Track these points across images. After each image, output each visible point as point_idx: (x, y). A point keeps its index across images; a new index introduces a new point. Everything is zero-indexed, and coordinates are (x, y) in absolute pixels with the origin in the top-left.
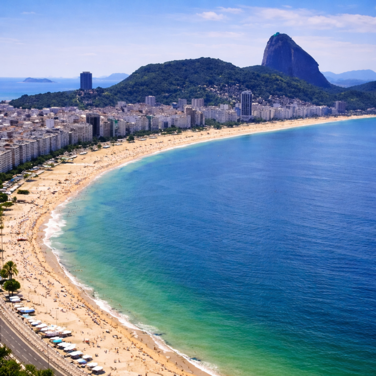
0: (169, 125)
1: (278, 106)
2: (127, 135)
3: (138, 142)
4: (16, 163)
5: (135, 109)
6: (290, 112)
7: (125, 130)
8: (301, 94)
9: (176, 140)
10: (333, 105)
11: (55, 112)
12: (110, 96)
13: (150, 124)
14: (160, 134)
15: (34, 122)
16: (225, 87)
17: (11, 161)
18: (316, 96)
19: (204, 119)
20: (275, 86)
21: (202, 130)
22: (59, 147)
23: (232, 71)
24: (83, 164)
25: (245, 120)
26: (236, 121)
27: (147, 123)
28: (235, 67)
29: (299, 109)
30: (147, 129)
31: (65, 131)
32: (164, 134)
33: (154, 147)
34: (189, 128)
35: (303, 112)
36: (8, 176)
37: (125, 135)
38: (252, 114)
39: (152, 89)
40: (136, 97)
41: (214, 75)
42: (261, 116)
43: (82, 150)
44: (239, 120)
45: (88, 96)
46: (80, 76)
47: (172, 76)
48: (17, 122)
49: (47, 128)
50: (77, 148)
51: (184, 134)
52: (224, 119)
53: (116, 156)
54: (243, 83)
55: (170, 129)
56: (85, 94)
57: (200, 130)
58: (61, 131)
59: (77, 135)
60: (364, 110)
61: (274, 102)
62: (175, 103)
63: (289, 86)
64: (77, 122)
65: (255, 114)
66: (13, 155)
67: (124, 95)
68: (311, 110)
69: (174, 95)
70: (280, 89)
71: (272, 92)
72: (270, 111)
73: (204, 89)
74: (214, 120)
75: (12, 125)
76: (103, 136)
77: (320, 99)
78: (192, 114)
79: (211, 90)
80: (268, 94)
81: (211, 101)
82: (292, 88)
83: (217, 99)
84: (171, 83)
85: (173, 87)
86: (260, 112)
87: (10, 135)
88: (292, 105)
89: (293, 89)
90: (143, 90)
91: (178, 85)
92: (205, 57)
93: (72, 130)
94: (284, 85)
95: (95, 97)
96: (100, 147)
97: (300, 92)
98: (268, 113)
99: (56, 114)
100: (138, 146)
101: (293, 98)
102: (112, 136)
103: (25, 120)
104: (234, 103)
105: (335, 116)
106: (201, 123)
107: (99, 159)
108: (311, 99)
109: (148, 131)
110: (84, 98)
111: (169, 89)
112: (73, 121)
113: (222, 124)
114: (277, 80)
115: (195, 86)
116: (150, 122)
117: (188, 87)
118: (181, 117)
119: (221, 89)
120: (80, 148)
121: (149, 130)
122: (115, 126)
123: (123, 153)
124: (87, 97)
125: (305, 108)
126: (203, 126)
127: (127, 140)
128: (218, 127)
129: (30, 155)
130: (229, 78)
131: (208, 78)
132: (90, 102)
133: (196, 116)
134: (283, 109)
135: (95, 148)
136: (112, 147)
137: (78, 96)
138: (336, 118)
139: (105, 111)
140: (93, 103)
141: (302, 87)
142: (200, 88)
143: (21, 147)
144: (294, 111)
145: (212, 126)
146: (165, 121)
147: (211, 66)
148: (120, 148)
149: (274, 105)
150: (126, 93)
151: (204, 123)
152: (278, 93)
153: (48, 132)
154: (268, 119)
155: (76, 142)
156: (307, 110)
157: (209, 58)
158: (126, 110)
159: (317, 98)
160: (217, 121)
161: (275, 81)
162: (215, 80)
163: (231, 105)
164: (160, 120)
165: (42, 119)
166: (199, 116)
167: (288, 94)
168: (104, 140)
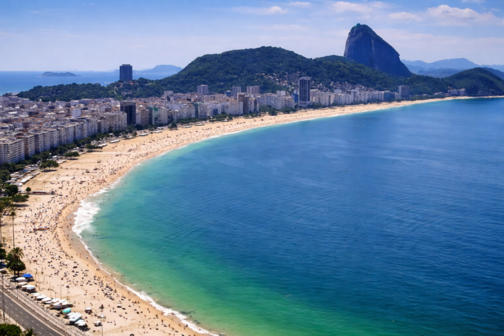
0: (220, 112)
1: (339, 92)
2: (169, 123)
3: (181, 130)
4: (29, 153)
5: (183, 97)
6: (351, 97)
7: (166, 118)
8: (363, 80)
9: (226, 127)
10: (397, 90)
11: (86, 103)
12: (154, 87)
13: (197, 112)
14: (208, 121)
15: (57, 113)
16: (285, 74)
17: (23, 151)
18: (379, 82)
19: (258, 105)
20: (337, 73)
21: (256, 116)
22: (86, 135)
23: (294, 59)
24: (115, 153)
25: (303, 106)
26: (293, 107)
27: (194, 111)
28: (297, 55)
29: (360, 94)
30: (193, 116)
31: (92, 119)
32: (213, 121)
33: (201, 134)
34: (242, 115)
35: (365, 97)
36: (18, 166)
37: (166, 122)
38: (311, 100)
39: (206, 79)
40: (189, 87)
41: (274, 63)
42: (319, 102)
43: (114, 138)
44: (296, 106)
45: (128, 87)
46: (119, 69)
47: (229, 65)
48: (37, 113)
49: (73, 118)
50: (108, 136)
51: (235, 121)
52: (279, 105)
53: (156, 144)
54: (304, 70)
55: (219, 116)
56: (124, 85)
57: (253, 117)
58: (87, 120)
59: (108, 123)
60: (431, 94)
61: (335, 88)
62: (229, 91)
63: (351, 72)
64: (110, 111)
65: (313, 99)
66: (26, 144)
67: (175, 85)
68: (373, 95)
69: (230, 84)
70: (342, 76)
71: (334, 78)
72: (330, 96)
73: (262, 77)
74: (270, 106)
75: (30, 116)
76: (140, 123)
77: (384, 84)
78: (245, 101)
79: (269, 78)
80: (330, 80)
81: (269, 88)
82: (355, 74)
83: (275, 87)
84: (227, 73)
85: (229, 76)
86: (319, 98)
87: (26, 126)
88: (353, 90)
89: (356, 76)
90: (196, 80)
91: (235, 74)
92: (266, 46)
93: (102, 118)
94: (346, 71)
95: (136, 88)
96: (135, 135)
97: (363, 78)
98: (327, 98)
99: (86, 105)
100: (182, 133)
101: (356, 84)
102: (151, 124)
103: (47, 111)
104: (293, 90)
105: (399, 101)
106: (255, 110)
107: (135, 147)
108: (374, 85)
109: (194, 119)
110: (123, 89)
111: (225, 78)
112: (104, 110)
113: (278, 110)
114: (340, 67)
115: (253, 74)
116: (197, 109)
117: (246, 75)
118: (233, 103)
119: (280, 77)
120: (112, 136)
121: (197, 117)
122: (154, 114)
123: (164, 140)
124: (126, 88)
125: (367, 93)
126: (257, 112)
127: (169, 127)
128: (273, 112)
129: (48, 144)
130: (289, 66)
131: (268, 66)
132: (130, 93)
133: (249, 103)
134: (343, 95)
135: (130, 136)
136: (150, 135)
137: (116, 87)
138: (399, 103)
139: (146, 101)
140: (133, 93)
141: (365, 73)
142: (258, 76)
143: (36, 136)
144: (355, 96)
145: (267, 113)
146: (214, 108)
147: (272, 54)
148: (161, 135)
149: (335, 91)
150: (178, 84)
151: (258, 110)
152: (340, 79)
153: (72, 121)
154: (327, 104)
155: (107, 130)
156: (369, 95)
157: (270, 47)
158: (172, 98)
159: (380, 84)
160: (272, 107)
161: (337, 67)
162: (275, 68)
163: (289, 92)
164: (209, 107)
165: (69, 110)
166: (253, 103)
167: (351, 81)
168: (140, 128)
